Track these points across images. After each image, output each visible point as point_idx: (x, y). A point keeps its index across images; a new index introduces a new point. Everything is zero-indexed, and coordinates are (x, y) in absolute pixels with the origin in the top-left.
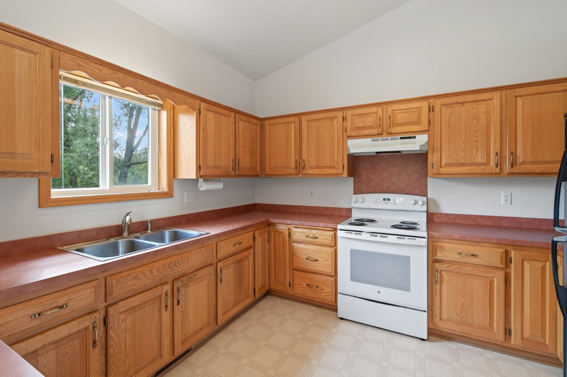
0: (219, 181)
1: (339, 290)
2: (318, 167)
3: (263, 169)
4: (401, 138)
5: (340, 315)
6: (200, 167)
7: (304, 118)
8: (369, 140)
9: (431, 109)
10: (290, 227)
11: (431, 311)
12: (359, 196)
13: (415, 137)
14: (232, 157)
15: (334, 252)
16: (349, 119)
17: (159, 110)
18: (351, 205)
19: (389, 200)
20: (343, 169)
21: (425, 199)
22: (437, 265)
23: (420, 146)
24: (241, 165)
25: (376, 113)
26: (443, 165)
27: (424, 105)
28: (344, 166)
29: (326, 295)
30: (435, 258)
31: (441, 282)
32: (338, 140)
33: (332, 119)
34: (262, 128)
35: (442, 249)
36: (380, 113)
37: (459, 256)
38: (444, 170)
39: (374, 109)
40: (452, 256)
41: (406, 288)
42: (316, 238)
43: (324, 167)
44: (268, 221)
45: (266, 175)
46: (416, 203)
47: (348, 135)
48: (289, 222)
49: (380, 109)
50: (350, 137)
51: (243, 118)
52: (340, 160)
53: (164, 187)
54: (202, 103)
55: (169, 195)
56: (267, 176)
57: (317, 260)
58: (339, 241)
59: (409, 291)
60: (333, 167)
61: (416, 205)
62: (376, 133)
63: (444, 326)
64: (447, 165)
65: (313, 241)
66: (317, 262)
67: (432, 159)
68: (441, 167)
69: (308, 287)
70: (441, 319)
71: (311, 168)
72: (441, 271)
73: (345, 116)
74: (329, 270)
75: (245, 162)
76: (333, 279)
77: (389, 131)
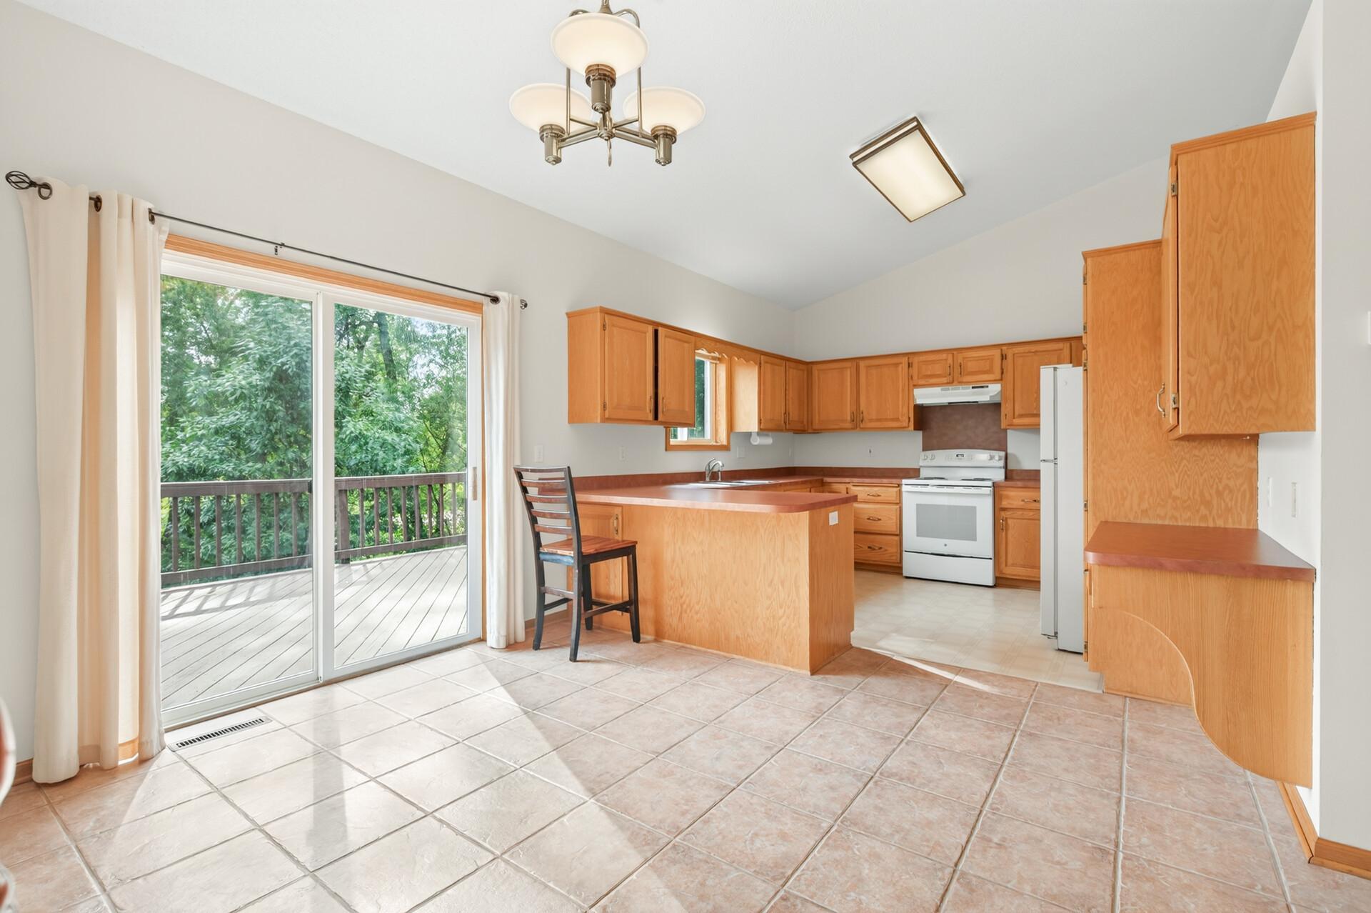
0: (767, 435)
1: (905, 548)
2: (878, 420)
3: (810, 422)
4: (973, 388)
5: (905, 574)
6: (760, 420)
7: (862, 364)
8: (937, 390)
9: (1003, 357)
10: (848, 485)
11: (997, 557)
12: (929, 453)
13: (988, 386)
14: (783, 412)
15: (898, 509)
16: (915, 365)
17: (716, 364)
18: (918, 462)
19: (963, 455)
20: (909, 421)
21: (1003, 454)
22: (1003, 514)
23: (991, 397)
24: (791, 419)
25: (946, 360)
26: (1016, 416)
27: (997, 353)
28: (909, 418)
29: (888, 557)
30: (1001, 506)
31: (1007, 530)
32: (903, 390)
33: (897, 365)
34: (810, 374)
35: (1008, 497)
36: (950, 361)
37: (1023, 503)
38: (1016, 421)
39: (944, 356)
40: (1017, 503)
41: (973, 537)
42: (879, 496)
43: (886, 420)
44: (822, 480)
45: (815, 430)
46: (992, 458)
47: (915, 384)
48: (847, 480)
49: (950, 356)
50: (916, 386)
51: (792, 364)
52: (905, 410)
53: (723, 439)
54: (762, 357)
55: (726, 448)
56: (816, 432)
57: (880, 520)
58: (905, 496)
59: (975, 540)
60: (897, 420)
61: (991, 461)
62: (946, 382)
63: (1010, 571)
64: (1021, 416)
65: (875, 499)
66: (879, 522)
67: (1005, 410)
68: (1014, 418)
69: (869, 550)
70: (1006, 565)
71: (871, 420)
72: (1006, 518)
73: (910, 362)
74: (894, 529)
75: (794, 415)
76: (896, 538)
77: (960, 380)
